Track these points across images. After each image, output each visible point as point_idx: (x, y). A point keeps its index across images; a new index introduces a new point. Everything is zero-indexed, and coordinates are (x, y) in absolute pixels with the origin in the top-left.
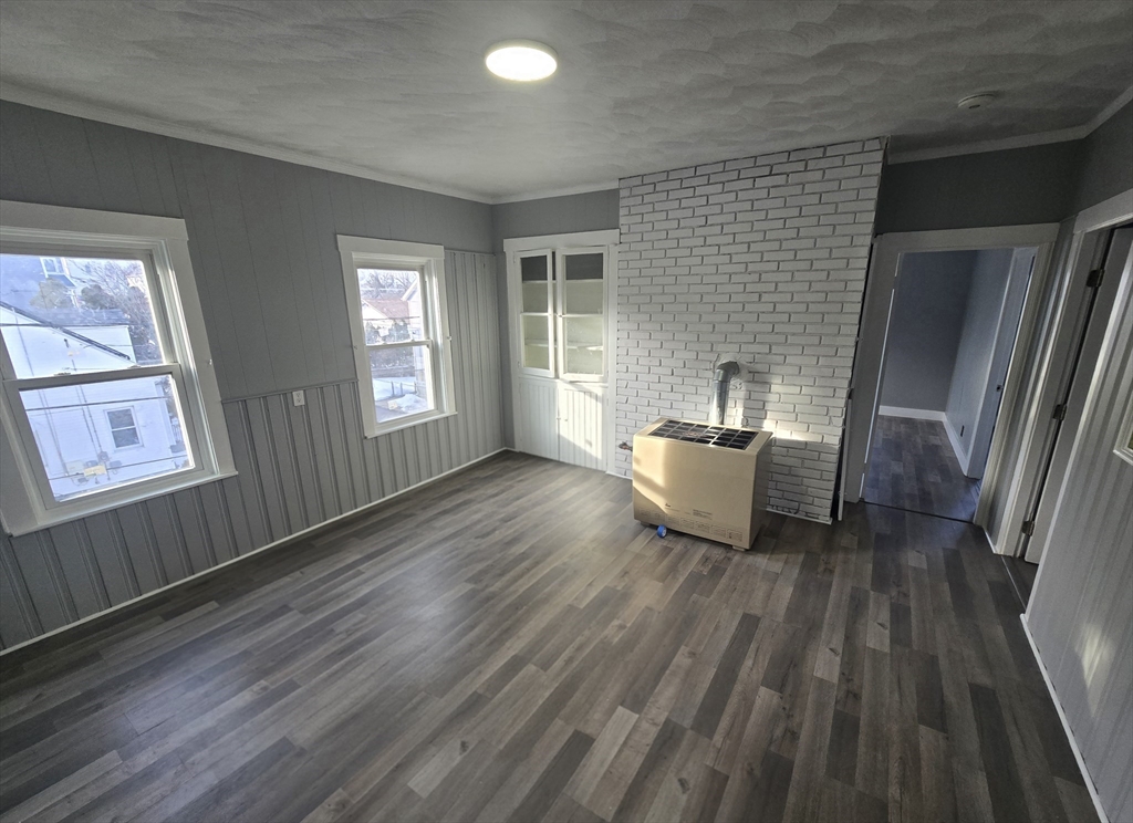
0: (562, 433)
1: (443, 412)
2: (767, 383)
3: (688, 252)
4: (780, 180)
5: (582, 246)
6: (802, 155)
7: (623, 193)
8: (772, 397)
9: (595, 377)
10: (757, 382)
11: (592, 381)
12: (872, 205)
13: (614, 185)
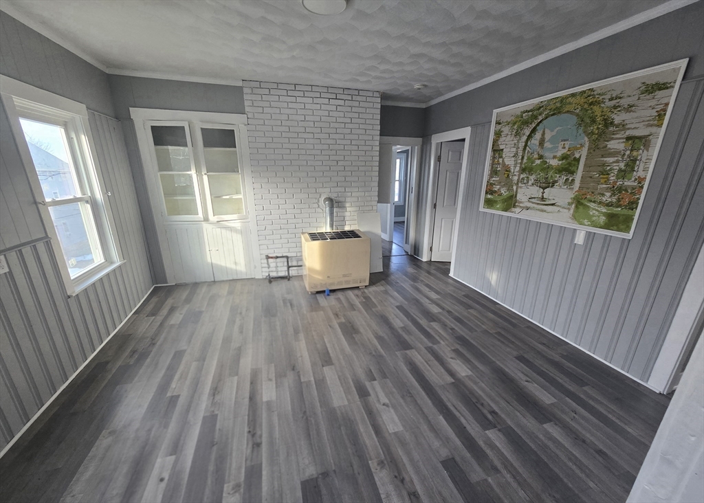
0: (214, 262)
1: (112, 263)
2: (344, 207)
3: (296, 135)
4: (341, 102)
5: (216, 123)
6: (350, 92)
7: (245, 90)
8: (347, 214)
9: (235, 216)
10: (340, 207)
11: (233, 220)
12: (378, 122)
13: (240, 84)
